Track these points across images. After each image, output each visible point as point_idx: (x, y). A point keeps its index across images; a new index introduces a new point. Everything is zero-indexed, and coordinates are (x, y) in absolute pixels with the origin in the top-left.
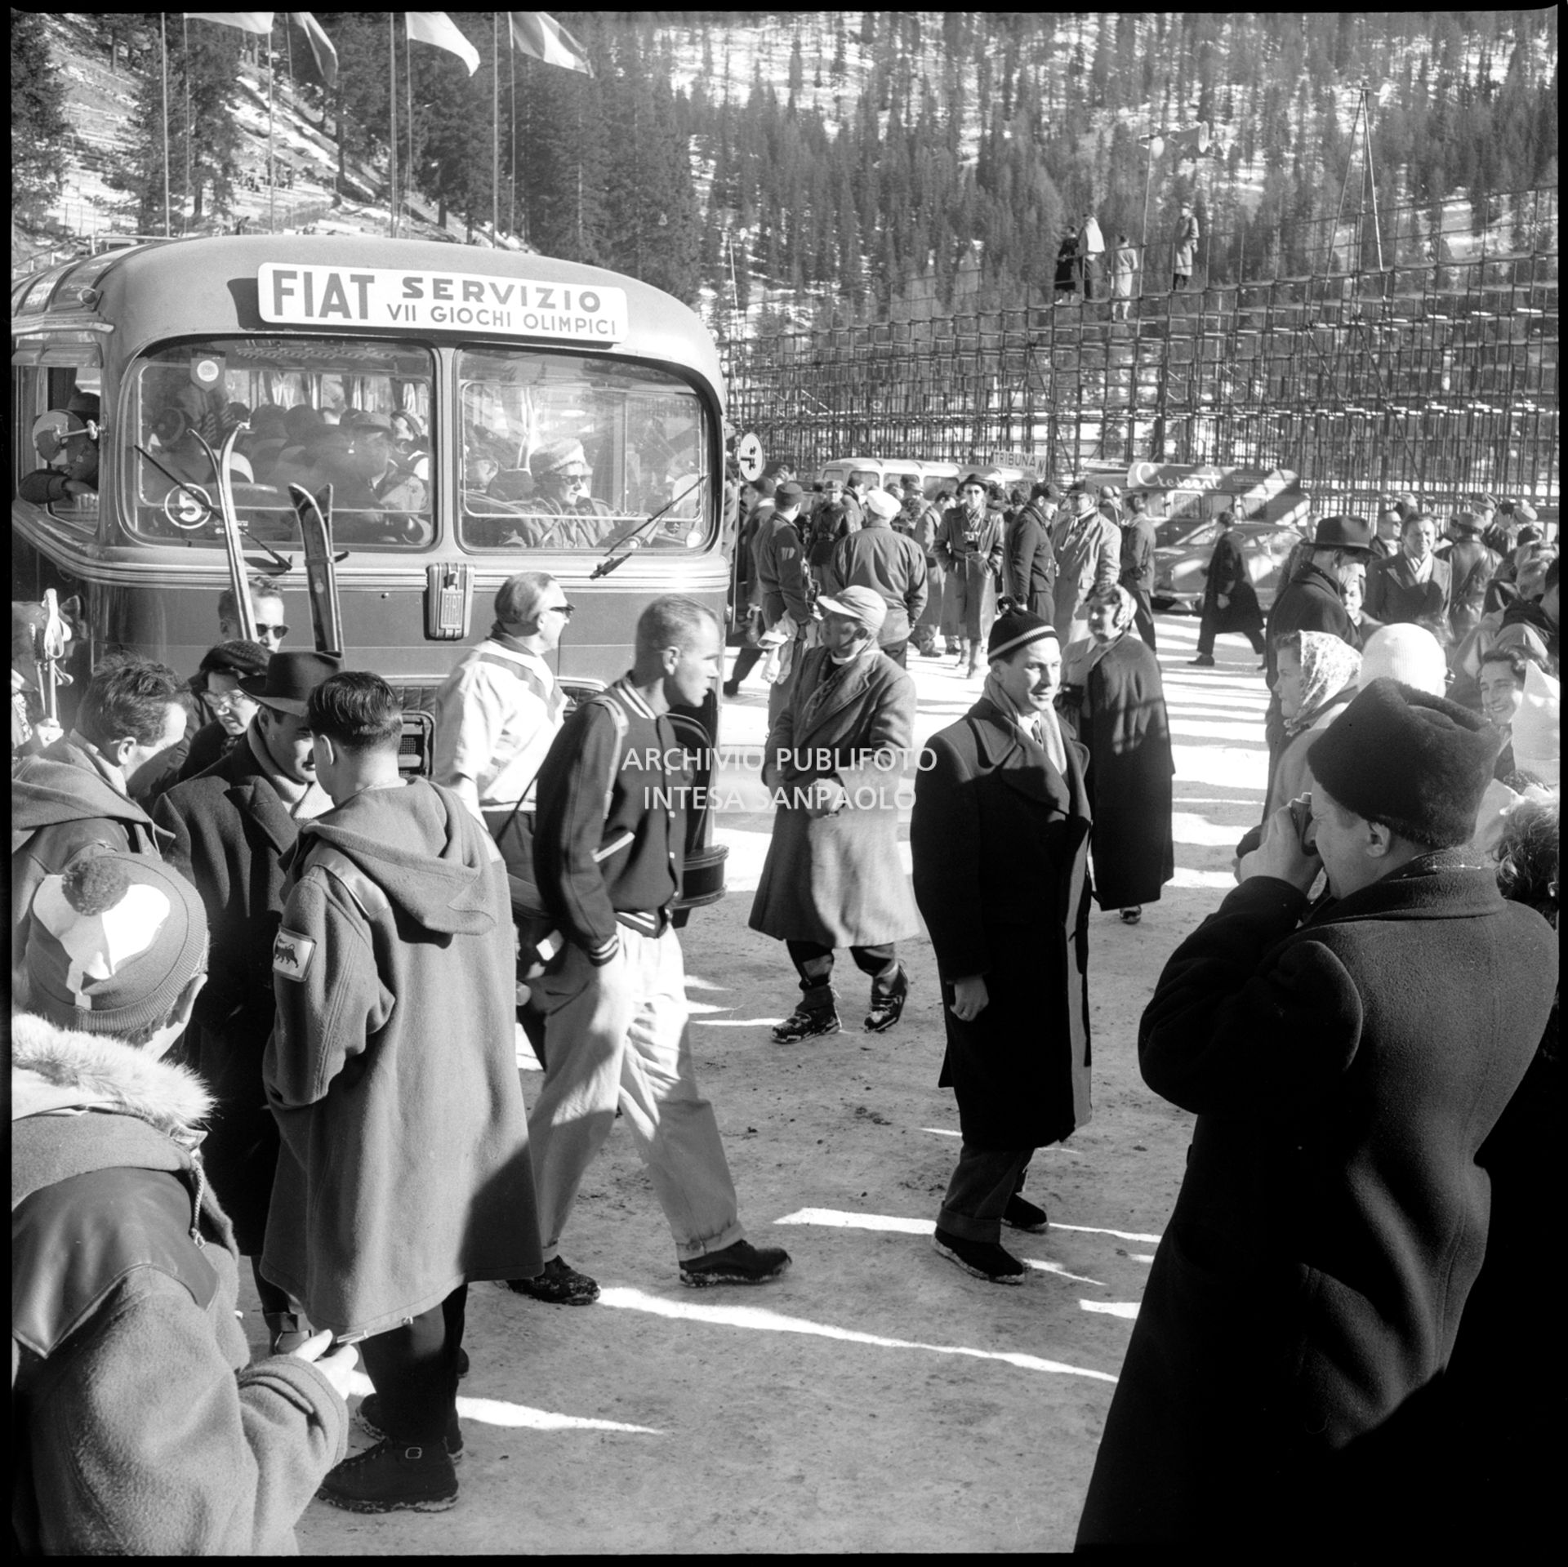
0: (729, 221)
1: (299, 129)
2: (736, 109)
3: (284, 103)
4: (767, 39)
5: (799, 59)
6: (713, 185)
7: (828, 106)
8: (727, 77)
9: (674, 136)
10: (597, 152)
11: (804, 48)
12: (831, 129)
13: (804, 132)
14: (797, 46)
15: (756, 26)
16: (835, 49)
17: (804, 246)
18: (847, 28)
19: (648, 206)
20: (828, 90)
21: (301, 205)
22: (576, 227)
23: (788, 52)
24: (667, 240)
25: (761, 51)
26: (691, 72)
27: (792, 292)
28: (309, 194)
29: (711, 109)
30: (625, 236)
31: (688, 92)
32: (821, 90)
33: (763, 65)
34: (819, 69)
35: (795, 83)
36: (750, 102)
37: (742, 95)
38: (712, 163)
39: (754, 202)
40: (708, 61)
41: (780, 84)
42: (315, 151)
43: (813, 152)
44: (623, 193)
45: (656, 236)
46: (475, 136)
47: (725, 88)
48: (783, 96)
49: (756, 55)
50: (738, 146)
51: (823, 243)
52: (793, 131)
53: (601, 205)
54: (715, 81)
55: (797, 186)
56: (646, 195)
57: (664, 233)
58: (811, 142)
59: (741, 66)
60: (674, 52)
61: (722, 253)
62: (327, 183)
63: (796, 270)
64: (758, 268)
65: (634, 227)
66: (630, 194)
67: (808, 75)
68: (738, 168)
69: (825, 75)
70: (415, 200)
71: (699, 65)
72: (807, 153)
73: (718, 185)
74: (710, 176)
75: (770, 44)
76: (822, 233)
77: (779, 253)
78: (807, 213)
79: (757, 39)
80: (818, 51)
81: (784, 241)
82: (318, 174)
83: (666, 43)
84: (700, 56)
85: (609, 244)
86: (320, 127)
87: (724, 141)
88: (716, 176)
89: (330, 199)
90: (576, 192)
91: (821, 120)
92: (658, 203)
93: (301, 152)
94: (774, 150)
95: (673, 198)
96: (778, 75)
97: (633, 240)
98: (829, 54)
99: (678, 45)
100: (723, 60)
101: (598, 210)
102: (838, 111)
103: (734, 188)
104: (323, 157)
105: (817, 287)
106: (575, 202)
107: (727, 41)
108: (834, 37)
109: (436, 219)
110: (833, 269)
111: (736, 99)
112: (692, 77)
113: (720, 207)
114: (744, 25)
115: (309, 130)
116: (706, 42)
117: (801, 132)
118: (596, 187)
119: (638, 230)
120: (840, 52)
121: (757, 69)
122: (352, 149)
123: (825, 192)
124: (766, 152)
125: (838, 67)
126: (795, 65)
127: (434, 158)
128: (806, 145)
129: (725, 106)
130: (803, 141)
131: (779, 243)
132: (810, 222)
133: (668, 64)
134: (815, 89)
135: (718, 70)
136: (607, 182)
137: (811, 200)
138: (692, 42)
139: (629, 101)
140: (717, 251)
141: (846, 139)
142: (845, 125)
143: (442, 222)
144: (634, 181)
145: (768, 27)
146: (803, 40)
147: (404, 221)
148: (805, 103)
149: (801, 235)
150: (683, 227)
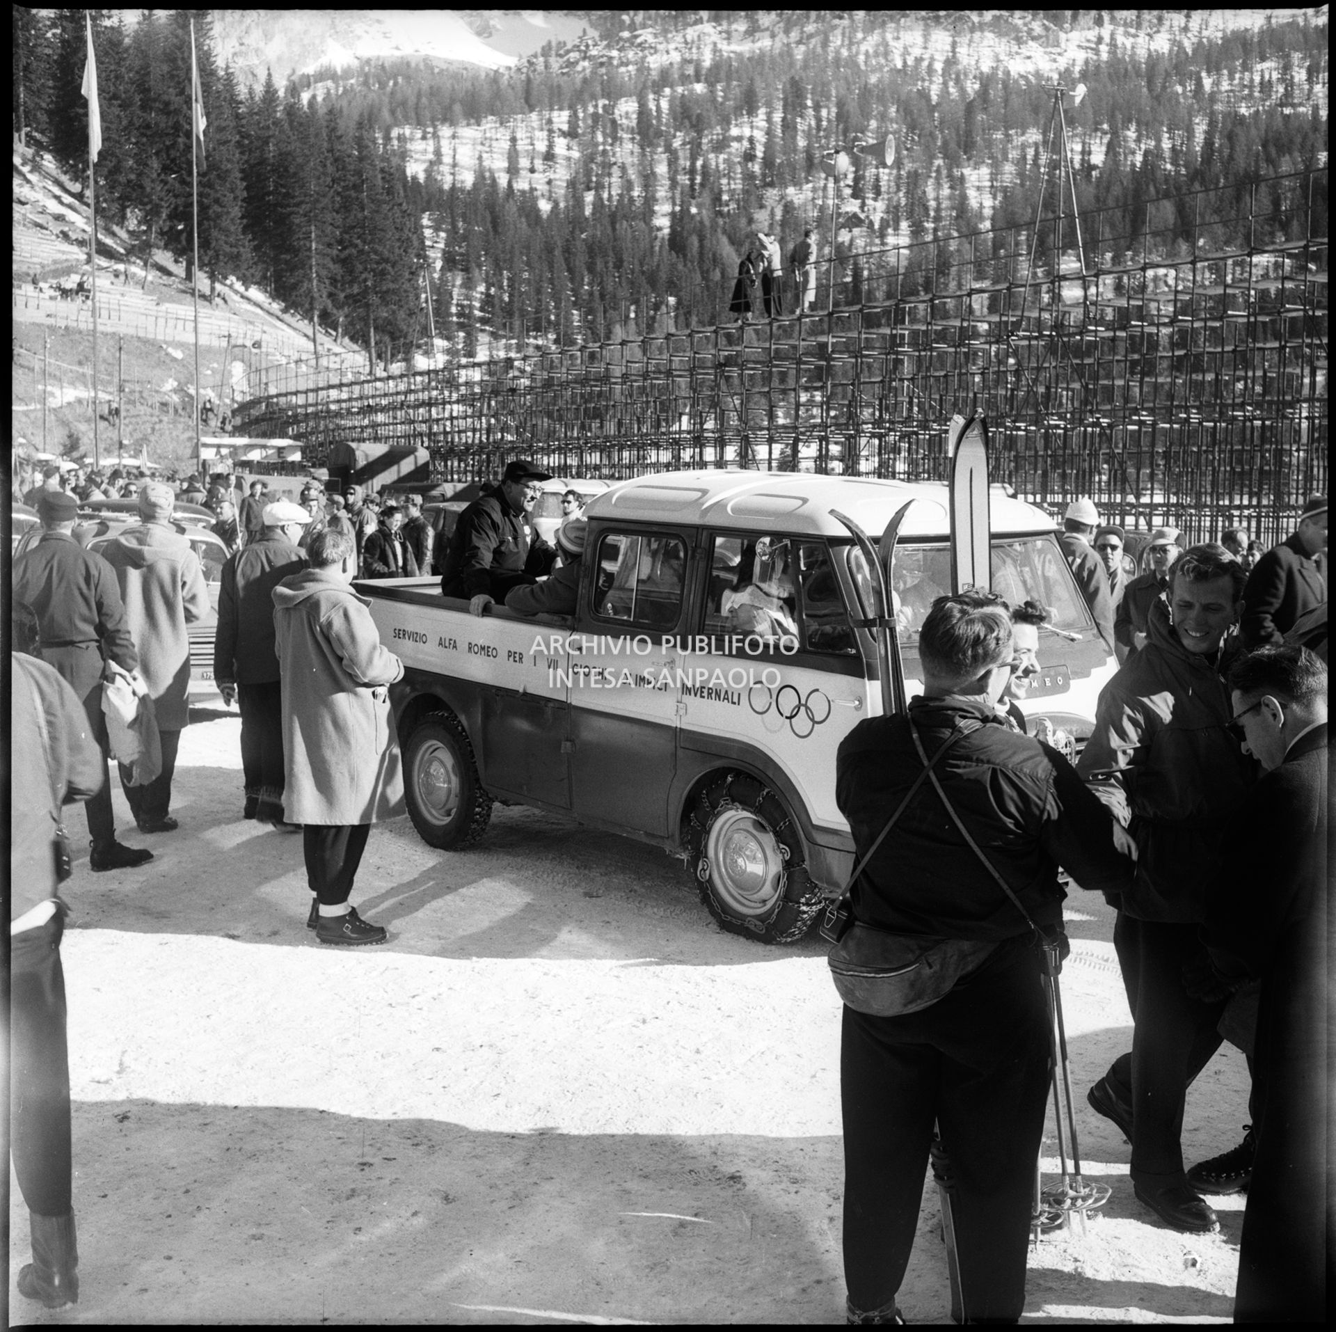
0: (459, 282)
1: (57, 198)
2: (462, 190)
3: (47, 175)
4: (488, 135)
5: (515, 150)
6: (444, 252)
7: (541, 187)
8: (454, 165)
10: (329, 217)
11: (519, 142)
12: (545, 206)
13: (521, 209)
14: (513, 140)
15: (479, 125)
16: (546, 143)
17: (523, 303)
18: (555, 127)
19: (378, 263)
20: (541, 175)
21: (55, 262)
22: (310, 280)
23: (506, 145)
24: (394, 292)
25: (482, 144)
26: (424, 161)
27: (514, 341)
28: (64, 253)
29: (441, 190)
30: (356, 289)
31: (422, 177)
32: (536, 175)
33: (485, 156)
34: (533, 159)
35: (513, 170)
36: (474, 184)
37: (468, 179)
38: (443, 235)
39: (479, 266)
40: (438, 153)
41: (499, 170)
42: (71, 216)
43: (529, 225)
44: (354, 251)
45: (384, 288)
46: (217, 201)
47: (453, 174)
48: (503, 180)
49: (479, 148)
50: (464, 221)
51: (539, 300)
52: (512, 208)
53: (332, 259)
54: (445, 169)
55: (517, 253)
56: (376, 252)
57: (392, 286)
58: (527, 216)
59: (466, 156)
60: (409, 146)
61: (454, 310)
62: (81, 243)
63: (517, 323)
64: (484, 321)
65: (365, 280)
66: (361, 252)
67: (524, 163)
68: (465, 238)
69: (539, 164)
70: (163, 257)
71: (431, 156)
72: (524, 226)
73: (449, 252)
74: (442, 245)
75: (491, 139)
76: (539, 291)
77: (502, 309)
78: (526, 275)
79: (479, 135)
80: (532, 144)
81: (506, 299)
82: (73, 236)
83: (401, 138)
84: (431, 148)
85: (342, 295)
86: (79, 197)
87: (453, 218)
88: (446, 245)
89: (83, 257)
90: (310, 249)
91: (535, 199)
92: (387, 261)
93: (59, 218)
94: (496, 223)
95: (400, 255)
96: (498, 164)
97: (365, 292)
98: (541, 147)
99: (412, 139)
100: (451, 152)
101: (331, 265)
102: (550, 191)
103: (461, 254)
104: (80, 221)
105: (535, 338)
106: (310, 258)
107: (454, 137)
108: (545, 133)
109: (183, 275)
110: (549, 322)
111: (462, 182)
112: (424, 166)
113: (450, 270)
114: (468, 125)
115: (67, 199)
116: (436, 136)
117: (519, 209)
118: (329, 245)
119: (369, 283)
120: (551, 146)
121: (480, 158)
122: (107, 215)
123: (540, 257)
124: (489, 226)
125: (549, 156)
126: (513, 156)
127: (180, 221)
128: (523, 220)
129: (453, 188)
130: (520, 216)
131: (502, 300)
132: (528, 282)
133: (404, 155)
134: (529, 175)
135: (447, 159)
136: (340, 242)
137: (528, 264)
138: (424, 138)
139: (359, 173)
140: (448, 308)
141: (557, 215)
142: (556, 204)
143: (189, 276)
144: (364, 242)
145: (489, 126)
146: (519, 135)
147: (152, 275)
148: (521, 185)
149: (521, 293)
150: (410, 280)
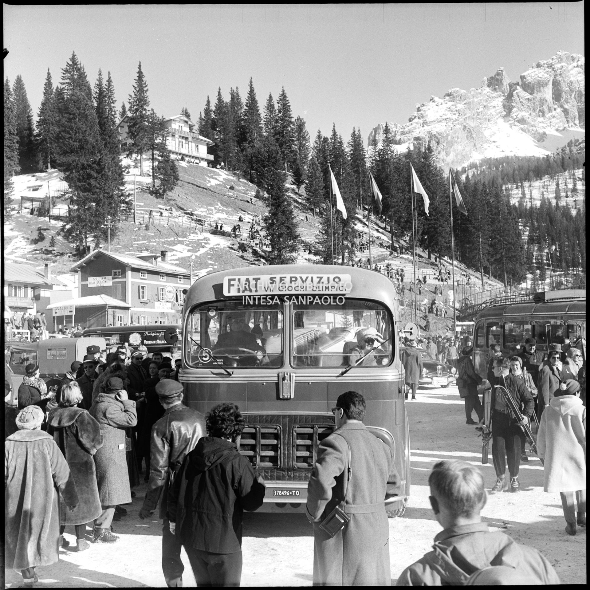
0: (536, 248)
1: (377, 230)
2: (536, 209)
3: (371, 221)
4: (546, 184)
5: (559, 190)
6: (529, 236)
7: (572, 204)
8: (531, 198)
9: (515, 219)
10: (486, 227)
11: (560, 185)
12: (574, 212)
13: (563, 214)
14: (557, 185)
15: (541, 180)
16: (572, 184)
17: (566, 255)
18: (576, 177)
19: (506, 245)
20: (571, 198)
21: (379, 256)
22: (479, 255)
23: (554, 187)
24: (515, 256)
25: (543, 188)
26: (517, 198)
27: (563, 273)
28: (381, 252)
29: (526, 210)
30: (498, 256)
31: (517, 204)
32: (568, 199)
33: (545, 193)
34: (567, 192)
35: (558, 197)
36: (541, 205)
37: (538, 204)
38: (528, 228)
39: (545, 241)
40: (524, 194)
41: (552, 198)
42: (383, 237)
43: (567, 220)
44: (497, 241)
45: (510, 255)
46: (441, 226)
47: (531, 202)
48: (554, 202)
49: (542, 190)
50: (537, 222)
51: (574, 254)
52: (559, 214)
53: (489, 245)
54: (527, 200)
55: (562, 233)
56: (506, 241)
57: (513, 254)
58: (566, 217)
59: (536, 194)
60: (510, 192)
61: (534, 261)
62: (388, 247)
63: (564, 265)
64: (548, 265)
65: (502, 253)
66: (500, 241)
67: (563, 194)
68: (538, 228)
69: (569, 194)
70: (419, 251)
71: (520, 195)
72: (565, 221)
73: (531, 236)
74: (527, 233)
75: (547, 185)
76: (573, 250)
77: (557, 259)
78: (566, 243)
79: (542, 184)
80: (566, 185)
81: (558, 254)
82: (384, 245)
83: (507, 190)
84: (520, 192)
85: (493, 260)
86: (385, 229)
87: (532, 221)
88: (529, 233)
89: (389, 253)
90: (479, 242)
91: (569, 209)
92: (511, 243)
93: (378, 238)
94: (552, 221)
95: (517, 241)
96: (552, 196)
97: (501, 258)
98: (570, 186)
99: (512, 190)
100: (529, 192)
101: (488, 248)
102: (576, 205)
103: (537, 236)
104: (386, 238)
105: (573, 270)
106: (479, 245)
107: (530, 186)
108: (572, 180)
109: (427, 257)
110: (579, 263)
111: (535, 204)
112: (518, 200)
113: (532, 244)
114: (537, 180)
115: (381, 230)
116: (522, 187)
117: (562, 214)
118: (487, 239)
119: (503, 254)
120: (575, 185)
121: (543, 195)
122: (396, 235)
123: (573, 234)
124: (549, 222)
125: (574, 190)
126: (557, 192)
127: (425, 235)
128: (564, 218)
129: (531, 207)
130: (563, 217)
131: (556, 255)
132: (568, 246)
133: (509, 196)
134: (566, 199)
135: (528, 196)
136: (491, 237)
137: (568, 238)
138: (517, 188)
139: (497, 208)
140: (532, 260)
141: (580, 215)
142: (579, 210)
143: (429, 257)
144: (501, 236)
145: (546, 180)
146: (560, 182)
147: (417, 258)
148: (562, 203)
149: (565, 252)
150: (521, 251)
